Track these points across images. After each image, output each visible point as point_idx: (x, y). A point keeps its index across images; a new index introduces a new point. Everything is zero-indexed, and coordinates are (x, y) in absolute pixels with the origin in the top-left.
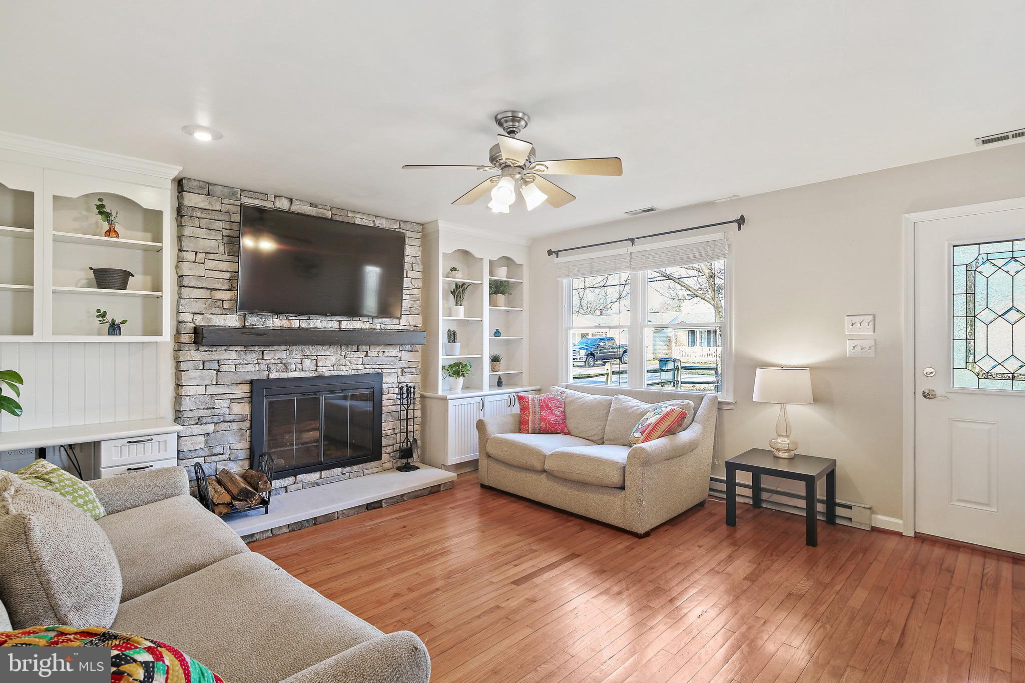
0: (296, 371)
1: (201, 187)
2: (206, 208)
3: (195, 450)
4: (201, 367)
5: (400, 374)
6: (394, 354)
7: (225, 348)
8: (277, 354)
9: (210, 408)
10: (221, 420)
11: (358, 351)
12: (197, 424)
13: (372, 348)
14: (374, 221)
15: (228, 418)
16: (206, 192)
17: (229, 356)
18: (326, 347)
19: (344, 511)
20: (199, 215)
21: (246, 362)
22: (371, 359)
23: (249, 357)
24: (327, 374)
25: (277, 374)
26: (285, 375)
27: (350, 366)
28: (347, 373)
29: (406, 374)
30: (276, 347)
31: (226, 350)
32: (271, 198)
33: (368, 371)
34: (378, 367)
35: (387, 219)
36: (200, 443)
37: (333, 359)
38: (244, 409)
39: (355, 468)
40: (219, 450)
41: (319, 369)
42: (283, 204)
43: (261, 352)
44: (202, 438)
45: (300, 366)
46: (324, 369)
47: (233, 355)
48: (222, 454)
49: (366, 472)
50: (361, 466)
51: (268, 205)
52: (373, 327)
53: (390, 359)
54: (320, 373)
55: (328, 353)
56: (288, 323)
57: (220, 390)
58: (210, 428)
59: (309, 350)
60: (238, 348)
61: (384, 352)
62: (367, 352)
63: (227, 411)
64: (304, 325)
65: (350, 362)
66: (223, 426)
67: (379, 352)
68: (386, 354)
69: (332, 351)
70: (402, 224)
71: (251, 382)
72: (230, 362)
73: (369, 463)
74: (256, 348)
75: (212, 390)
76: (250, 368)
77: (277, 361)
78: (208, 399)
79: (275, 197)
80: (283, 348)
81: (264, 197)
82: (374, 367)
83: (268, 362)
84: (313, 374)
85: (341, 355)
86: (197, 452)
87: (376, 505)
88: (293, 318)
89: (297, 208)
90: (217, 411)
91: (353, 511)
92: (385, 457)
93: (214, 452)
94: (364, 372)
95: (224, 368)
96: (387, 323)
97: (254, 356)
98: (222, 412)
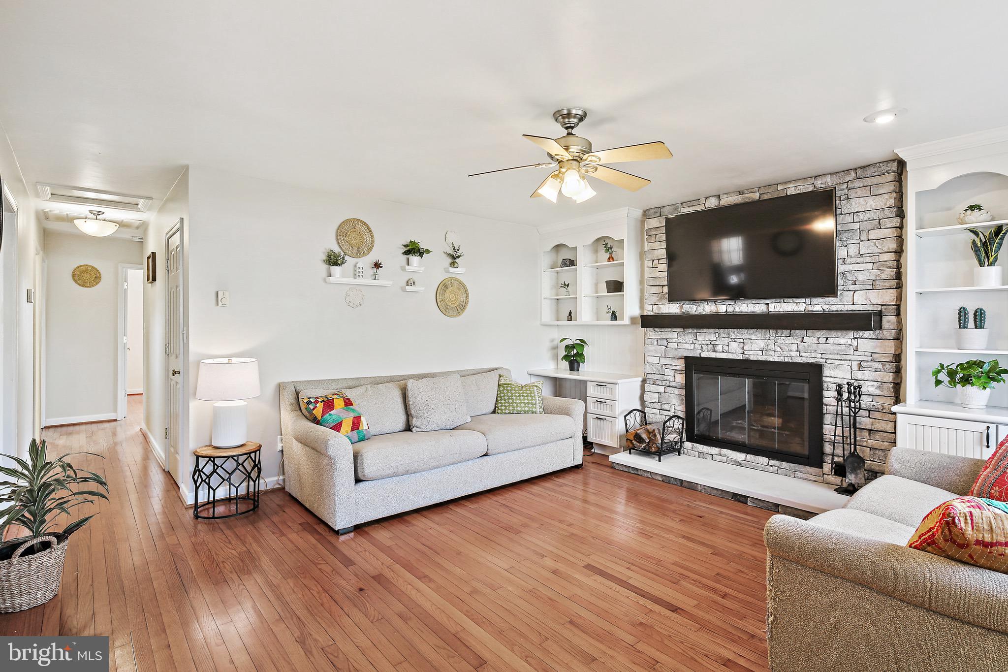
0: (723, 352)
1: (656, 213)
2: (658, 226)
3: (653, 403)
4: (656, 343)
5: (855, 367)
6: (842, 341)
7: (670, 329)
8: (706, 336)
9: (661, 374)
10: (668, 384)
11: (790, 336)
12: (653, 384)
13: (810, 332)
14: (814, 183)
15: (672, 384)
16: (658, 215)
17: (673, 335)
18: (751, 331)
19: (706, 488)
20: (653, 233)
21: (684, 342)
22: (809, 346)
23: (686, 337)
24: (752, 358)
25: (707, 353)
26: (713, 355)
27: (781, 352)
28: (777, 359)
29: (864, 369)
30: (705, 330)
31: (671, 332)
32: (703, 201)
33: (805, 360)
34: (819, 356)
35: (834, 173)
36: (655, 398)
37: (762, 344)
38: (681, 379)
39: (785, 465)
40: (666, 407)
41: (746, 352)
42: (712, 203)
43: (695, 334)
44: (657, 395)
45: (726, 348)
46: (751, 353)
47: (675, 335)
48: (669, 411)
49: (799, 474)
50: (792, 465)
51: (700, 208)
52: (810, 308)
53: (839, 348)
54: (747, 356)
55: (753, 337)
56: (715, 309)
57: (668, 361)
58: (661, 389)
59: (734, 333)
60: (679, 330)
61: (827, 339)
62: (803, 338)
63: (672, 379)
64: (730, 309)
65: (781, 348)
66: (669, 390)
67: (820, 338)
68: (830, 341)
69: (759, 335)
70: (859, 172)
71: (687, 359)
72: (674, 341)
73: (804, 466)
74: (690, 330)
75: (663, 361)
76: (686, 346)
77: (707, 342)
78: (660, 367)
79: (706, 198)
80: (712, 330)
81: (697, 203)
82: (813, 355)
83: (700, 342)
84: (741, 357)
85: (770, 339)
86: (654, 404)
87: (742, 499)
88: (721, 304)
89: (726, 201)
90: (665, 377)
91: (715, 492)
92: (827, 467)
93: (663, 407)
94: (799, 360)
95: (670, 345)
96: (832, 303)
97: (690, 337)
98: (668, 379)
